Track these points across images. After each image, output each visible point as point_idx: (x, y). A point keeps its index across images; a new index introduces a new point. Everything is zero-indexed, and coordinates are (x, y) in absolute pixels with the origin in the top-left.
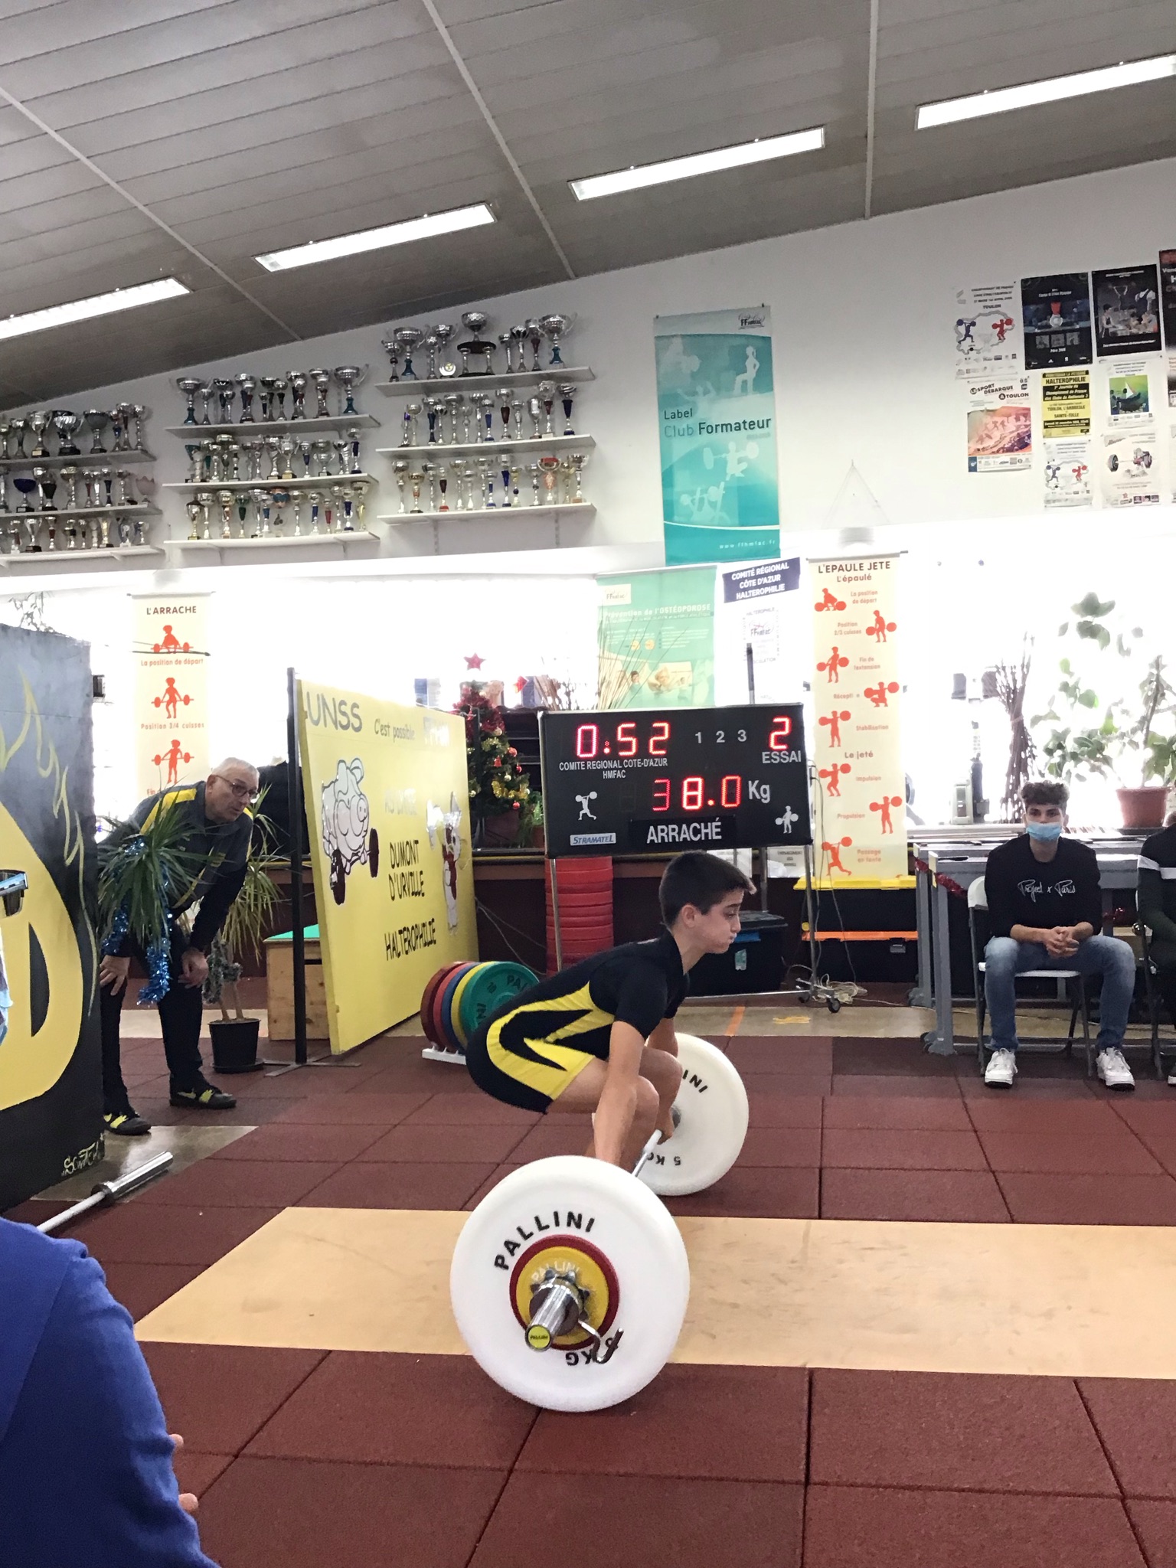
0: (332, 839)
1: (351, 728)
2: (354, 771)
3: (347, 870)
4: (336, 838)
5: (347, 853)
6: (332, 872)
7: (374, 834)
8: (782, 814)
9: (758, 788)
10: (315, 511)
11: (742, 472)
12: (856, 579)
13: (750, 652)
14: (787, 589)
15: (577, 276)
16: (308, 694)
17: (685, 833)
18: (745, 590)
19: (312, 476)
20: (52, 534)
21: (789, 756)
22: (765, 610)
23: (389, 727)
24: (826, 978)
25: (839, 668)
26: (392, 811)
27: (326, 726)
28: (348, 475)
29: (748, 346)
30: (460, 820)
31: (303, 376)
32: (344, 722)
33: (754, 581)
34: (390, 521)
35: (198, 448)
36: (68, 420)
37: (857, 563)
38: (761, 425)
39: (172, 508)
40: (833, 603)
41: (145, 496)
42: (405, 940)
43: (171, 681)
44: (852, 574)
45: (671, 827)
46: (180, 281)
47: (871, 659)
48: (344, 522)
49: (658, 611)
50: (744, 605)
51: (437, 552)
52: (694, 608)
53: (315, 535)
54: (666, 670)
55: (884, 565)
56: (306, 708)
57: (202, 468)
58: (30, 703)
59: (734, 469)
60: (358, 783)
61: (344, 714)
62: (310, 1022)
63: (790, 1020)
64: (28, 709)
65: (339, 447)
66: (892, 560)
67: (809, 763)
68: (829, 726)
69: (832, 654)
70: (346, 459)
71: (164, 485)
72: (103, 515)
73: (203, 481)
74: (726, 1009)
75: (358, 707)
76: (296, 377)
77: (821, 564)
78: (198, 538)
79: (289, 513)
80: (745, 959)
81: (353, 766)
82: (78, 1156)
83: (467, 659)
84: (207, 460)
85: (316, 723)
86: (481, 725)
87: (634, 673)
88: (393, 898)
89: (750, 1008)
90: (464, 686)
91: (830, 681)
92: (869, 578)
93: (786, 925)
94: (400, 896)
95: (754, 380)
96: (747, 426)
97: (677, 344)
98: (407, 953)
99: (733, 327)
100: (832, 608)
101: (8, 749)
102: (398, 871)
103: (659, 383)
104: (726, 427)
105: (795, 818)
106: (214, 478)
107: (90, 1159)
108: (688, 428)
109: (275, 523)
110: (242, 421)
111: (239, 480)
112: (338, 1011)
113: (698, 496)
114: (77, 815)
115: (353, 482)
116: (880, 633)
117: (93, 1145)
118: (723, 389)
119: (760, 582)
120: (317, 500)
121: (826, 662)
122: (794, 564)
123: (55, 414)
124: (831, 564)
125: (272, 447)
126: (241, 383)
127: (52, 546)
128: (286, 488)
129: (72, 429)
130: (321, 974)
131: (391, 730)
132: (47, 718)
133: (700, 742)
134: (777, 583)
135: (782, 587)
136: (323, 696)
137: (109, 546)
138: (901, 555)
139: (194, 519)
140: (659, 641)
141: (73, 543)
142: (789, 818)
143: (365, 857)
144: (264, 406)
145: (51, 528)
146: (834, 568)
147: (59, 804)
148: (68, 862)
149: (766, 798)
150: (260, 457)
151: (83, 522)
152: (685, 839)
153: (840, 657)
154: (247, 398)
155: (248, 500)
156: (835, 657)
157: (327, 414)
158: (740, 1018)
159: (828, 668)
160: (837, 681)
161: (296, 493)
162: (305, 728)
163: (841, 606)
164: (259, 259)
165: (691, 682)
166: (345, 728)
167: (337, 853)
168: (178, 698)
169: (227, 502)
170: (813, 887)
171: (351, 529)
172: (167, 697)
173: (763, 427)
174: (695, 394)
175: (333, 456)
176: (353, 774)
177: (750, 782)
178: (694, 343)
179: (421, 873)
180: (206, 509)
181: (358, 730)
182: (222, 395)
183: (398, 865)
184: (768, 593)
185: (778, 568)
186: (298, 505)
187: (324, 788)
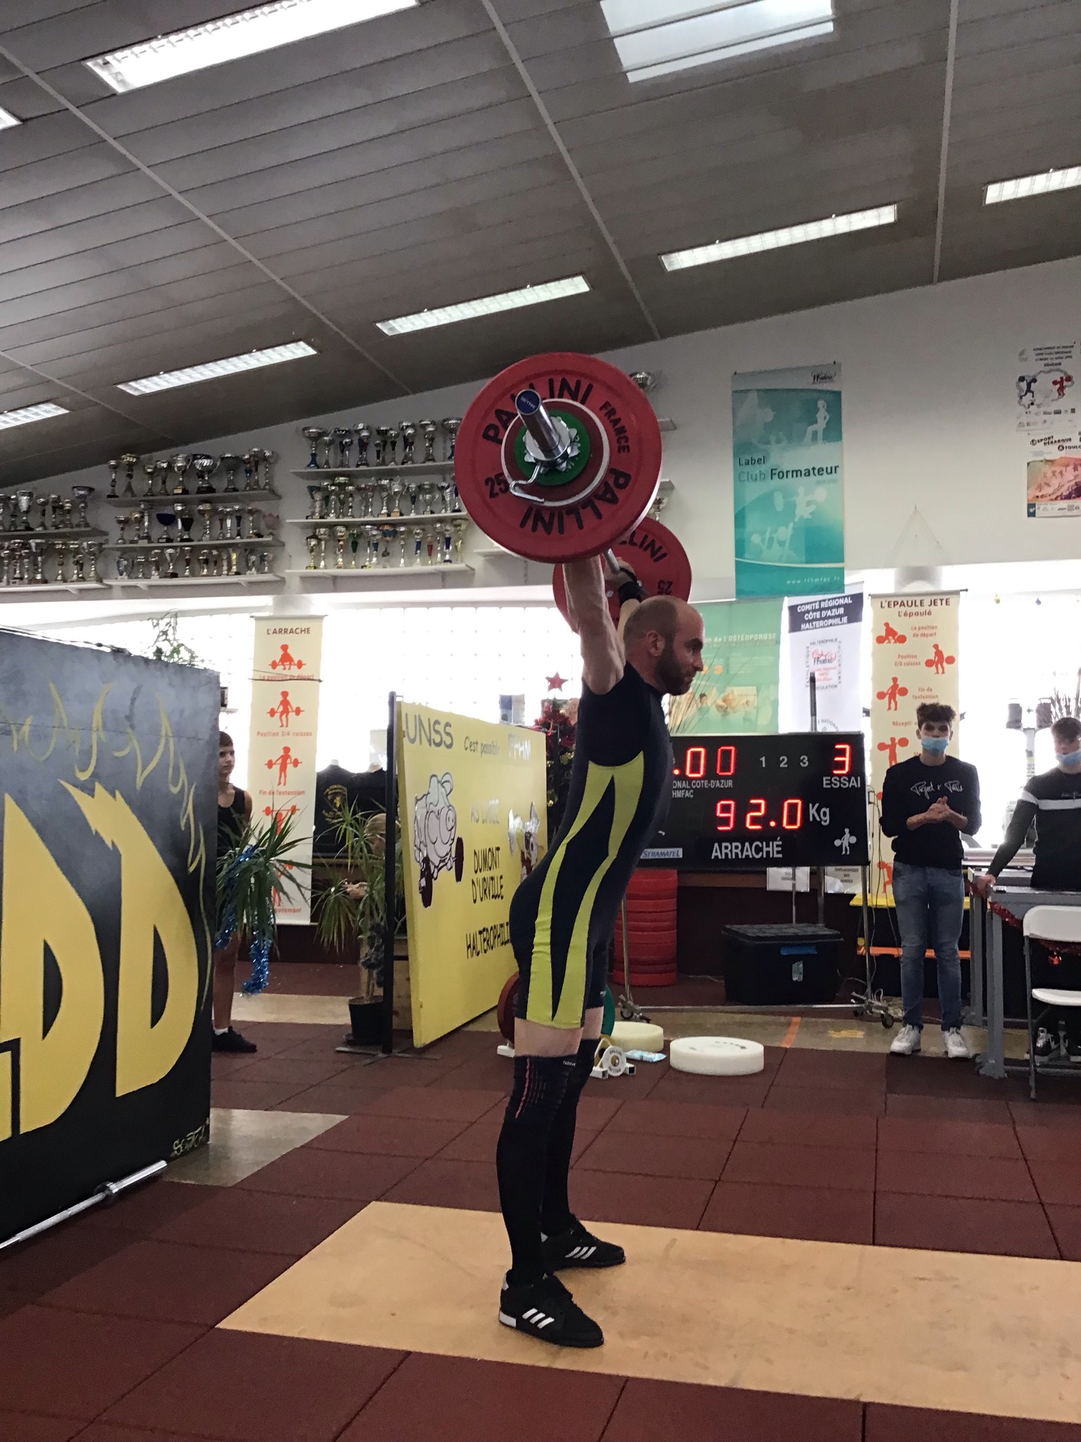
0: (422, 847)
1: (443, 745)
2: (445, 784)
3: (435, 875)
4: (426, 846)
5: (435, 860)
6: (421, 878)
7: (460, 841)
8: (841, 836)
9: (818, 811)
10: (419, 545)
11: (811, 514)
12: (917, 614)
13: (813, 680)
14: (849, 621)
15: (663, 337)
16: (407, 715)
17: (747, 851)
18: (809, 621)
19: (417, 514)
20: (188, 562)
21: (849, 782)
22: (827, 641)
23: (477, 743)
24: (880, 993)
25: (897, 695)
26: (477, 821)
27: (421, 743)
28: (449, 514)
29: (818, 400)
30: (537, 827)
31: (413, 426)
32: (438, 740)
33: (818, 613)
34: (486, 555)
35: (319, 489)
36: (206, 462)
37: (918, 599)
38: (829, 471)
39: (294, 541)
40: (894, 638)
41: (270, 531)
42: (484, 940)
43: (285, 694)
44: (913, 609)
45: (734, 844)
46: (309, 344)
47: (930, 690)
48: (444, 554)
49: (727, 639)
50: (808, 635)
51: (527, 582)
52: (761, 636)
53: (418, 566)
54: (733, 691)
55: (944, 602)
56: (404, 728)
57: (321, 506)
58: (166, 728)
59: (803, 511)
60: (447, 795)
61: (437, 732)
62: (397, 1013)
63: (844, 1033)
64: (163, 733)
65: (443, 488)
66: (952, 599)
67: (867, 789)
68: (887, 752)
69: (891, 684)
70: (448, 499)
71: (288, 521)
72: (234, 546)
73: (321, 518)
74: (783, 1019)
75: (450, 726)
76: (407, 427)
77: (883, 600)
78: (315, 568)
79: (396, 546)
80: (802, 970)
81: (444, 779)
82: (186, 1138)
83: (549, 679)
84: (326, 499)
85: (413, 741)
86: (560, 740)
87: (702, 696)
88: (475, 901)
89: (805, 1019)
90: (546, 704)
91: (890, 708)
92: (930, 613)
93: (842, 939)
94: (482, 899)
95: (825, 430)
96: (816, 471)
97: (753, 396)
98: (485, 952)
99: (805, 382)
100: (893, 641)
101: (144, 768)
102: (480, 875)
103: (735, 433)
104: (797, 473)
105: (853, 840)
106: (332, 516)
107: (197, 1141)
108: (760, 474)
109: (383, 555)
110: (358, 466)
111: (353, 517)
112: (421, 1007)
113: (768, 535)
114: (201, 828)
115: (454, 519)
116: (939, 666)
117: (199, 1129)
118: (794, 439)
119: (823, 615)
120: (421, 536)
121: (885, 691)
122: (858, 599)
123: (195, 457)
124: (893, 600)
125: (383, 488)
126: (358, 432)
127: (187, 573)
128: (394, 524)
129: (208, 470)
130: (407, 969)
131: (479, 746)
132: (179, 741)
133: (764, 766)
134: (840, 616)
135: (845, 619)
136: (419, 716)
137: (237, 573)
138: (961, 593)
139: (312, 551)
140: (727, 667)
141: (205, 570)
142: (848, 840)
143: (451, 863)
144: (378, 452)
145: (187, 557)
146: (895, 603)
147: (186, 817)
148: (191, 869)
149: (826, 821)
150: (372, 497)
151: (215, 552)
152: (747, 856)
153: (900, 686)
154: (363, 445)
155: (360, 535)
156: (895, 686)
157: (433, 460)
158: (795, 1029)
159: (887, 697)
160: (896, 709)
161: (402, 529)
162: (403, 745)
163: (902, 639)
164: (379, 325)
165: (755, 704)
166: (438, 745)
167: (426, 860)
168: (290, 710)
169: (342, 536)
170: (869, 904)
171: (449, 561)
172: (281, 709)
173: (831, 472)
174: (768, 442)
175: (437, 497)
176: (444, 787)
177: (811, 805)
178: (769, 396)
179: (501, 877)
180: (323, 543)
181: (450, 746)
182: (341, 443)
183: (480, 870)
184: (831, 625)
185: (841, 602)
186: (403, 539)
187: (417, 800)
